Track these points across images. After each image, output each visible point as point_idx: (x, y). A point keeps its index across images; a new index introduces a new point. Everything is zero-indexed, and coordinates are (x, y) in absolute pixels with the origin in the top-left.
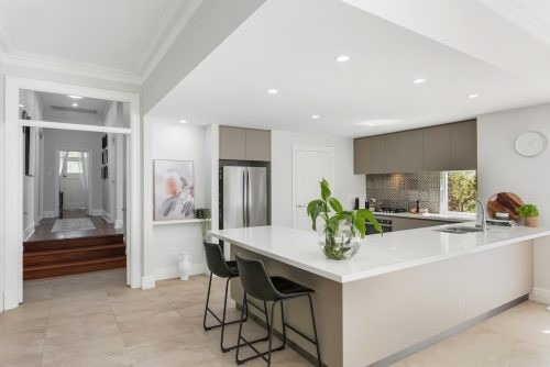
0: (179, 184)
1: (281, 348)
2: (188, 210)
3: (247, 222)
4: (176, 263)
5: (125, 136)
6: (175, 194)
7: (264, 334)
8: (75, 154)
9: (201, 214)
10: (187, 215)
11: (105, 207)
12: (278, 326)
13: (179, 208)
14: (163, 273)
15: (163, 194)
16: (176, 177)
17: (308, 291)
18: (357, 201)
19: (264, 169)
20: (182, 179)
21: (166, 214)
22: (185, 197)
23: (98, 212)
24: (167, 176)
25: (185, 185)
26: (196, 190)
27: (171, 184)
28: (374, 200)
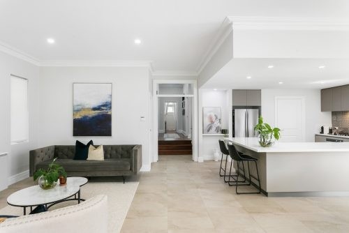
0: (214, 118)
1: (249, 185)
2: (217, 130)
3: (247, 135)
4: (212, 154)
5: (191, 98)
6: (212, 122)
7: (244, 180)
8: (171, 104)
9: (224, 132)
10: (218, 132)
11: (184, 129)
12: (248, 176)
13: (214, 129)
14: (208, 157)
15: (207, 122)
16: (213, 114)
17: (255, 160)
18: (322, 128)
19: (258, 110)
20: (215, 116)
21: (208, 131)
22: (217, 124)
23: (181, 131)
24: (208, 114)
25: (217, 118)
26: (222, 121)
27: (211, 118)
28: (337, 128)
